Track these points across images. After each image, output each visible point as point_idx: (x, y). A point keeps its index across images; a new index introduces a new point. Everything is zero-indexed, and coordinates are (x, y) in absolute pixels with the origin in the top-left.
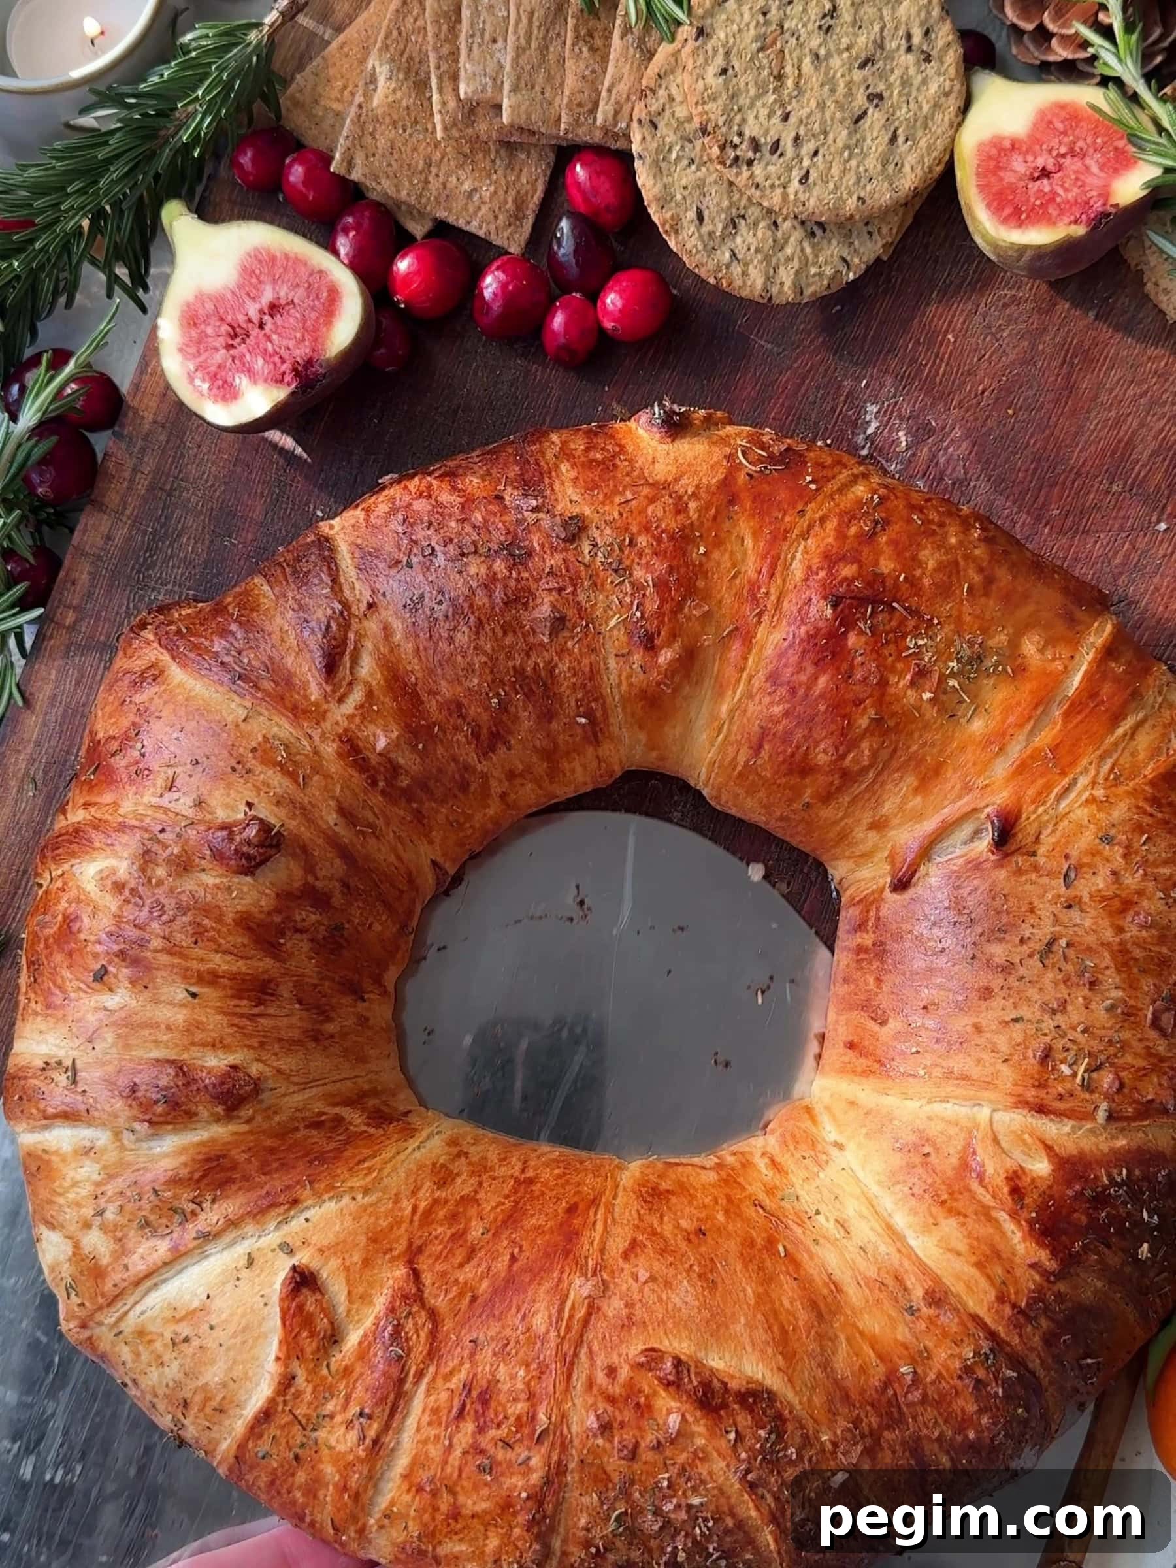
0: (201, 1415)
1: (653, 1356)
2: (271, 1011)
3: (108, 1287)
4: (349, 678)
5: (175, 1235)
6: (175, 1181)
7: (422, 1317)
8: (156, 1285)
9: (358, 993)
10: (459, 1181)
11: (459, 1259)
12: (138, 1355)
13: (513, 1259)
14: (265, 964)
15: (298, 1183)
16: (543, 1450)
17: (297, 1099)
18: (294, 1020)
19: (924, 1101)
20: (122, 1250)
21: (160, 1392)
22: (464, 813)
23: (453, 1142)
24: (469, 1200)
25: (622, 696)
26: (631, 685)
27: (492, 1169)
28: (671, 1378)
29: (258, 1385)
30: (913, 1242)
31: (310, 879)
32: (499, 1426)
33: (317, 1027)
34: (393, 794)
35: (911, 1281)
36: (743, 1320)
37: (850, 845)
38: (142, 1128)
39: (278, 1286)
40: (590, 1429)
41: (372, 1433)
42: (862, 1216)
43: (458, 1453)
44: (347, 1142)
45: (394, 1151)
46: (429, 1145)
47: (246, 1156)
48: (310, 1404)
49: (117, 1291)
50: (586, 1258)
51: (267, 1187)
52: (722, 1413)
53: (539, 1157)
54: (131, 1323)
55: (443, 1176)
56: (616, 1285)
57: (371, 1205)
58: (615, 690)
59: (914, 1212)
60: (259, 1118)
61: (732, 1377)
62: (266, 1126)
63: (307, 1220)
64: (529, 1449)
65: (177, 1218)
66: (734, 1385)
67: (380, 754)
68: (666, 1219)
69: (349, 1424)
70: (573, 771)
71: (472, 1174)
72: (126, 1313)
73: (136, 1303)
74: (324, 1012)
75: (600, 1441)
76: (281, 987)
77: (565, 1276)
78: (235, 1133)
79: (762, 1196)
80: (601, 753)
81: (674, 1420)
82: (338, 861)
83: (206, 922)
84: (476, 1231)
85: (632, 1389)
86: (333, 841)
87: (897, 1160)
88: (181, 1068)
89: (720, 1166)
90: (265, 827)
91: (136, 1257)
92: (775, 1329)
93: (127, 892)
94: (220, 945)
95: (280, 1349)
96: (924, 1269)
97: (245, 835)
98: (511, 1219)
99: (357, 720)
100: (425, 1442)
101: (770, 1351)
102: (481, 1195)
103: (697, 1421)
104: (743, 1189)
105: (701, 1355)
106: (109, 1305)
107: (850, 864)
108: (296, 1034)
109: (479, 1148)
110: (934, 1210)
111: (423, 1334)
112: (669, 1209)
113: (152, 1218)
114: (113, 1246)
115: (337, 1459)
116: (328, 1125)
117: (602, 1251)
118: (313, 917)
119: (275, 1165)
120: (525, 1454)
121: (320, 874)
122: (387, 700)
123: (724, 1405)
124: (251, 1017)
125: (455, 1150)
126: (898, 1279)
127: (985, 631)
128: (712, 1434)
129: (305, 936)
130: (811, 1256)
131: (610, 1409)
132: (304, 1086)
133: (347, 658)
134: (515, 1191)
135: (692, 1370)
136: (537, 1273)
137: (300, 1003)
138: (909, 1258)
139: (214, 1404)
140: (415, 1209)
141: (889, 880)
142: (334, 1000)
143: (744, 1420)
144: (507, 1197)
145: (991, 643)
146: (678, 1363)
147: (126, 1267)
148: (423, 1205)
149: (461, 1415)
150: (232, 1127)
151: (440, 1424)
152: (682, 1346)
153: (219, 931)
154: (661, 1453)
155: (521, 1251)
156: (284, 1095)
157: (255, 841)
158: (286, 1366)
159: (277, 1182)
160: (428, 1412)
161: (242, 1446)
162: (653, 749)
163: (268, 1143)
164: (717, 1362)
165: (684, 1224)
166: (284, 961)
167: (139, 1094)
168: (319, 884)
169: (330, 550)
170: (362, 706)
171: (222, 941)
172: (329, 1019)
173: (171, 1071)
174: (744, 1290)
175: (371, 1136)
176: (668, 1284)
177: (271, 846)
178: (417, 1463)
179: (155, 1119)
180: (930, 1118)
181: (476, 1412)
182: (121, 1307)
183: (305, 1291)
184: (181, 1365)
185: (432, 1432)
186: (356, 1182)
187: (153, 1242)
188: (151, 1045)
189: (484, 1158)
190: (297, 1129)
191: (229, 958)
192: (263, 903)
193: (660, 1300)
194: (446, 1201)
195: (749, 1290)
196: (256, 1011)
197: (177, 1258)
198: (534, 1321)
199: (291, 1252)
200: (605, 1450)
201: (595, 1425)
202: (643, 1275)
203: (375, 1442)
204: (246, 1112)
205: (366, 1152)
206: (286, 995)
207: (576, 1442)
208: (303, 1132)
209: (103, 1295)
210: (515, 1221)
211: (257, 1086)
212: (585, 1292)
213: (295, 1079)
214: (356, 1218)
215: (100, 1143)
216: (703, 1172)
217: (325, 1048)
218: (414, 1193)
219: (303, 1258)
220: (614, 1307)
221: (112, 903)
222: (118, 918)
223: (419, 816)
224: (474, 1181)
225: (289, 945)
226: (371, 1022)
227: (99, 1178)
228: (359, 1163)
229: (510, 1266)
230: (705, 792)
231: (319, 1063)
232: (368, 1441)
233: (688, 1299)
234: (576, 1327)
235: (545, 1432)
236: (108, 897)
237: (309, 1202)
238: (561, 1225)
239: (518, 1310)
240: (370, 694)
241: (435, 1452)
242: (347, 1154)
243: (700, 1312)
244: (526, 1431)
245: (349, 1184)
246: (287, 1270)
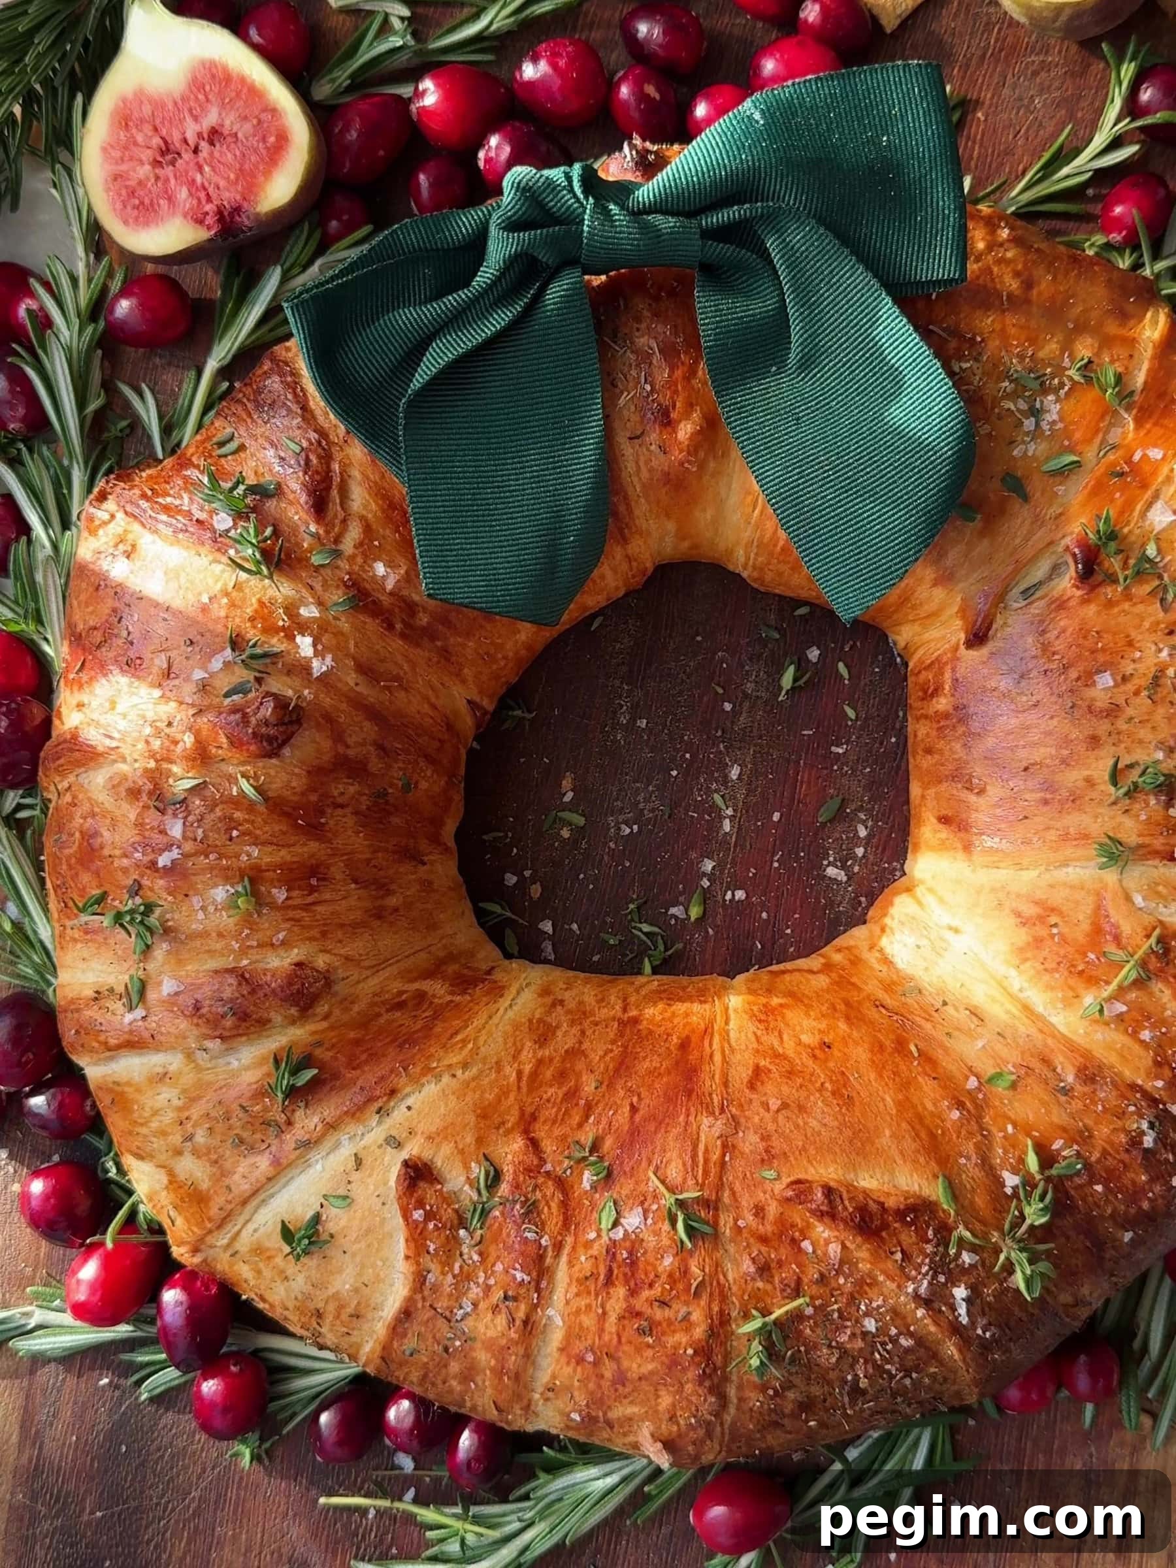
0: (338, 1322)
1: (801, 1188)
2: (327, 896)
3: (214, 1211)
4: (341, 515)
5: (273, 1148)
6: (261, 1093)
7: (550, 1188)
8: (263, 1201)
9: (416, 858)
10: (559, 1033)
11: (576, 1119)
12: (259, 1272)
13: (634, 1109)
14: (309, 849)
15: (392, 1071)
16: (703, 1302)
17: (373, 983)
18: (352, 901)
19: (1043, 868)
20: (223, 1174)
21: (290, 1305)
22: (492, 643)
23: (545, 992)
24: (574, 1053)
25: (644, 486)
26: (651, 470)
27: (592, 1014)
28: (824, 1208)
29: (392, 1285)
30: (1054, 1020)
31: (341, 749)
32: (651, 1286)
33: (379, 903)
34: (413, 635)
35: (1059, 1060)
36: (887, 1133)
37: (914, 607)
38: (214, 1045)
39: (392, 1183)
40: (747, 1274)
41: (521, 1314)
42: (994, 1000)
43: (612, 1318)
44: (436, 1016)
45: (485, 1016)
46: (520, 1001)
47: (330, 1054)
48: (450, 1295)
49: (223, 1214)
50: (710, 1095)
51: (359, 1083)
52: (884, 1234)
53: (637, 991)
54: (244, 1243)
55: (543, 1033)
56: (748, 1119)
57: (473, 1079)
58: (635, 479)
59: (1050, 988)
60: (337, 1012)
61: (888, 1194)
62: (345, 1018)
63: (409, 1108)
64: (687, 1303)
65: (272, 1131)
66: (891, 1203)
67: (391, 594)
68: (785, 1037)
69: (495, 1309)
70: (603, 577)
71: (572, 1023)
72: (238, 1233)
73: (247, 1221)
74: (383, 888)
75: (760, 1284)
76: (332, 869)
77: (692, 1118)
78: (314, 1033)
79: (881, 995)
80: (630, 552)
81: (834, 1250)
82: (367, 724)
83: (238, 815)
84: (589, 1086)
85: (783, 1225)
86: (357, 703)
87: (1022, 936)
88: (243, 976)
89: (828, 967)
90: (281, 704)
91: (236, 1177)
92: (923, 1135)
93: (145, 797)
94: (257, 837)
95: (408, 1247)
96: (1072, 1047)
97: (260, 715)
98: (623, 1066)
99: (359, 560)
100: (578, 1312)
101: (922, 1160)
102: (586, 1045)
103: (859, 1247)
104: (859, 989)
105: (851, 1176)
106: (219, 1227)
107: (917, 628)
108: (357, 915)
109: (574, 992)
110: (1072, 982)
111: (554, 1205)
112: (787, 1025)
113: (245, 1135)
114: (209, 1170)
115: (489, 1345)
116: (410, 1004)
117: (726, 1084)
118: (352, 790)
119: (364, 1057)
120: (684, 1310)
121: (350, 741)
122: (388, 532)
123: (885, 1226)
124: (306, 907)
125: (548, 1000)
126: (1046, 1061)
127: (1033, 341)
128: (876, 1258)
129: (348, 810)
130: (946, 1050)
131: (764, 1249)
132: (376, 968)
133: (335, 493)
134: (621, 1034)
135: (845, 1196)
136: (661, 1121)
137: (356, 882)
138: (1054, 1037)
139: (350, 1310)
140: (520, 1073)
141: (962, 636)
142: (391, 872)
143: (908, 1237)
144: (613, 1042)
145: (1041, 354)
146: (829, 1191)
147: (229, 1188)
148: (527, 1068)
149: (609, 1281)
150: (311, 1027)
151: (589, 1293)
152: (828, 1172)
153: (253, 822)
154: (826, 1286)
155: (640, 1099)
156: (358, 982)
157: (273, 720)
158: (418, 1264)
159: (368, 1076)
160: (575, 1283)
161: (386, 1348)
162: (684, 539)
163: (352, 1035)
164: (869, 1181)
165: (805, 1038)
166: (330, 841)
167: (204, 1011)
168: (351, 753)
169: (292, 374)
170: (361, 544)
171: (258, 832)
172: (389, 893)
173: (232, 980)
174: (883, 1100)
175: (457, 1005)
176: (801, 1108)
177: (291, 722)
178: (573, 1334)
179: (227, 1034)
180: (1052, 886)
181: (625, 1275)
182: (230, 1229)
183: (422, 1184)
184: (308, 1278)
185: (582, 1302)
186: (454, 1058)
187: (251, 1160)
188: (206, 956)
189: (581, 1003)
190: (379, 1015)
191: (270, 849)
192: (294, 784)
193: (797, 1126)
194: (551, 1060)
195: (888, 1099)
196: (310, 899)
197: (280, 1170)
198: (669, 1173)
199: (399, 1145)
200: (766, 1292)
201: (752, 1269)
202: (774, 1104)
203: (526, 1322)
204: (322, 1008)
205: (457, 1023)
206: (339, 877)
207: (734, 1289)
208: (386, 1017)
209: (210, 1220)
210: (628, 1067)
211: (327, 980)
212: (716, 1131)
213: (367, 963)
214: (460, 1095)
215: (173, 1068)
216: (810, 976)
217: (391, 924)
218: (515, 1057)
219: (412, 1149)
220: (749, 1142)
221: (131, 812)
222: (139, 825)
223: (445, 654)
224: (575, 1030)
225: (332, 822)
226: (435, 886)
227: (180, 1103)
228: (451, 1037)
229: (632, 1117)
230: (745, 575)
231: (388, 941)
232: (518, 1322)
233: (825, 1121)
234: (713, 1171)
235: (702, 1284)
236: (125, 806)
237: (408, 1090)
238: (677, 1063)
239: (650, 1162)
240: (368, 529)
241: (588, 1321)
242: (438, 1029)
243: (841, 1132)
244: (681, 1286)
245: (446, 1062)
246: (399, 1166)
